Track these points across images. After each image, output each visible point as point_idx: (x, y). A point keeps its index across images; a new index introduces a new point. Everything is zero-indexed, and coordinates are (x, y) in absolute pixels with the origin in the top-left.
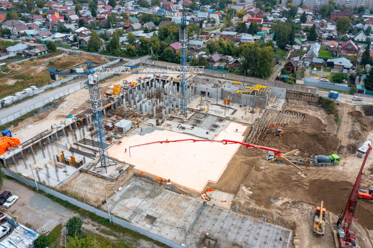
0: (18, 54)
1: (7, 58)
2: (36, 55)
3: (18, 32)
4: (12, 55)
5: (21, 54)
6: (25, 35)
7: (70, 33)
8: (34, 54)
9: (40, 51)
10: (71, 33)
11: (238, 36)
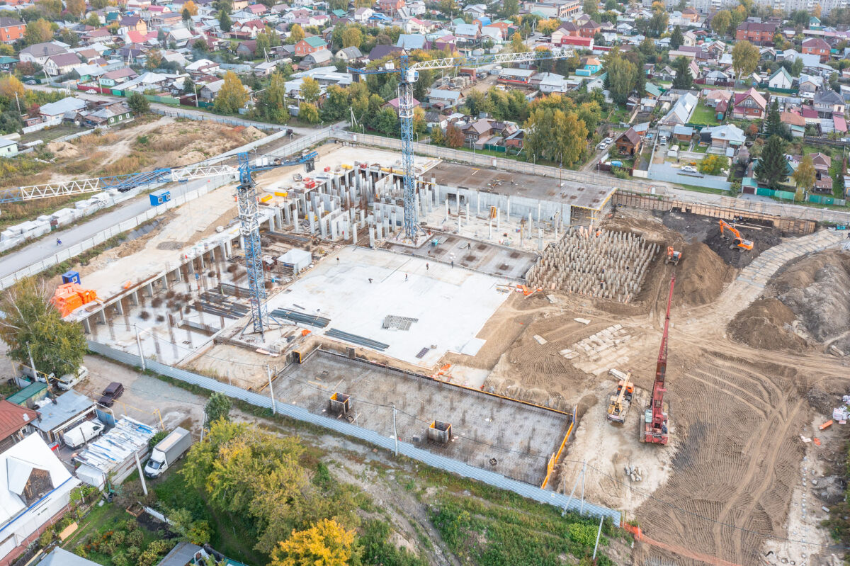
0: (65, 120)
1: (43, 130)
2: (106, 121)
3: (59, 71)
4: (54, 121)
5: (72, 121)
6: (74, 75)
7: (175, 73)
8: (102, 120)
9: (114, 114)
10: (177, 72)
11: (535, 77)
